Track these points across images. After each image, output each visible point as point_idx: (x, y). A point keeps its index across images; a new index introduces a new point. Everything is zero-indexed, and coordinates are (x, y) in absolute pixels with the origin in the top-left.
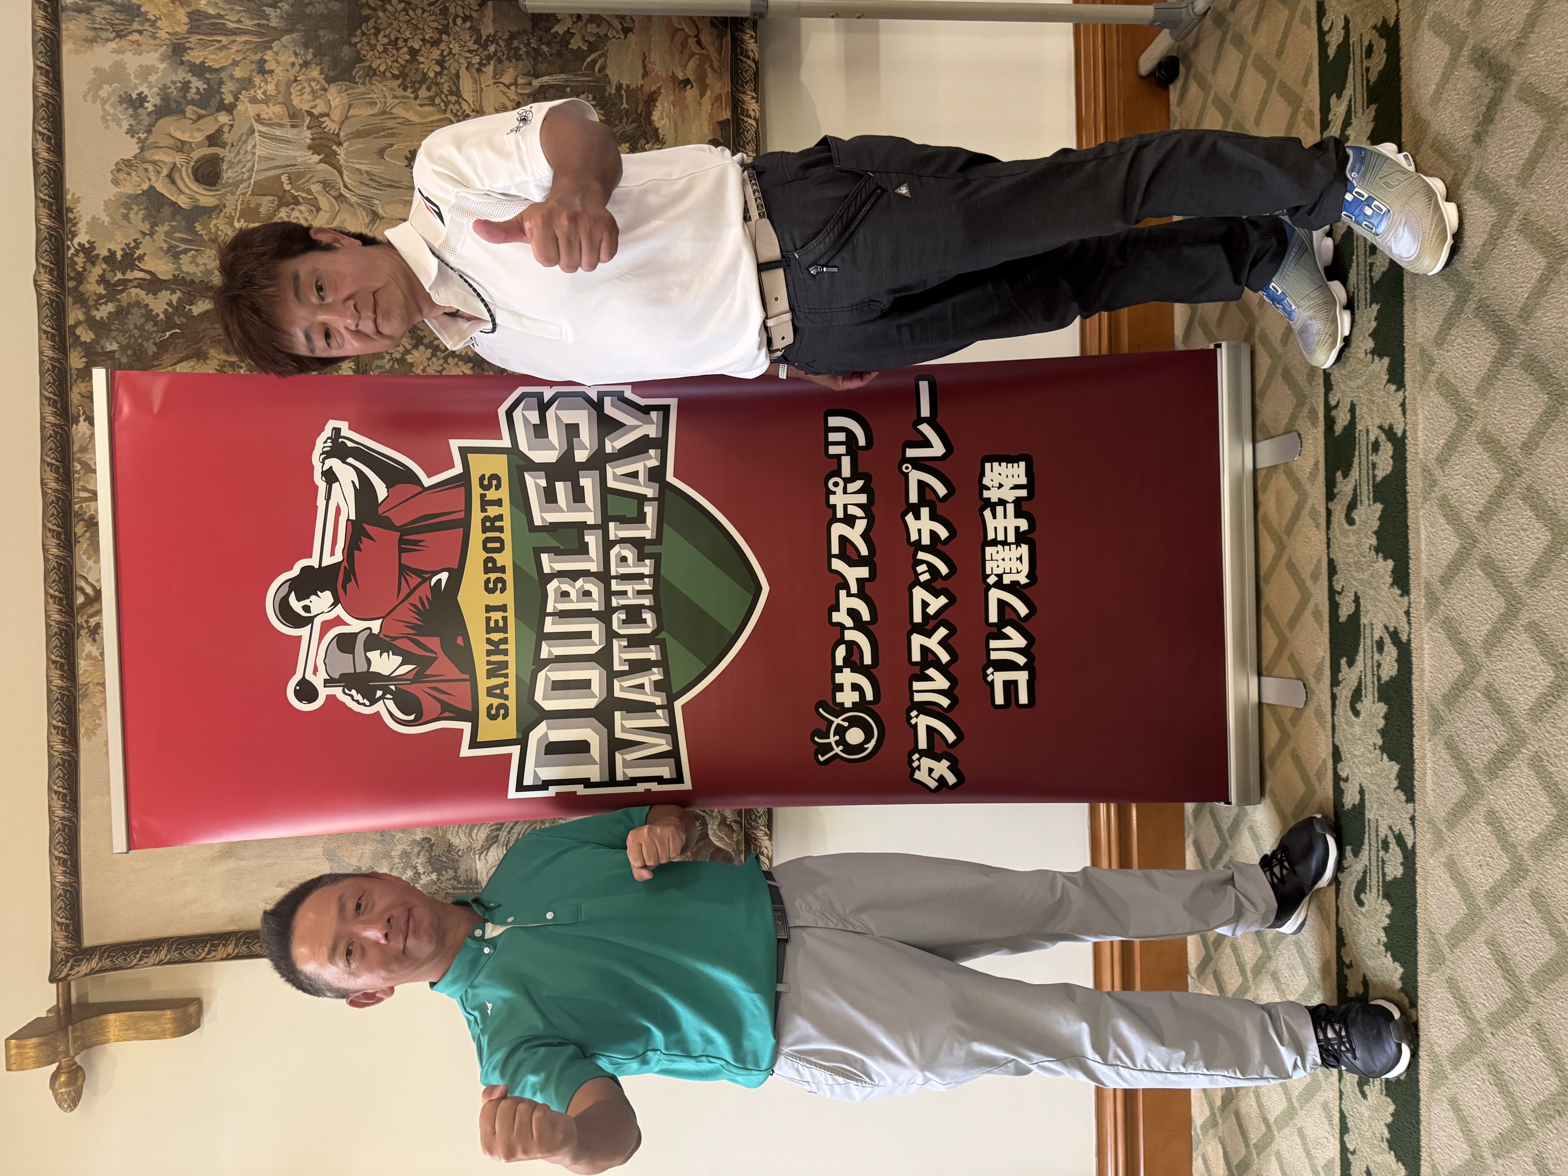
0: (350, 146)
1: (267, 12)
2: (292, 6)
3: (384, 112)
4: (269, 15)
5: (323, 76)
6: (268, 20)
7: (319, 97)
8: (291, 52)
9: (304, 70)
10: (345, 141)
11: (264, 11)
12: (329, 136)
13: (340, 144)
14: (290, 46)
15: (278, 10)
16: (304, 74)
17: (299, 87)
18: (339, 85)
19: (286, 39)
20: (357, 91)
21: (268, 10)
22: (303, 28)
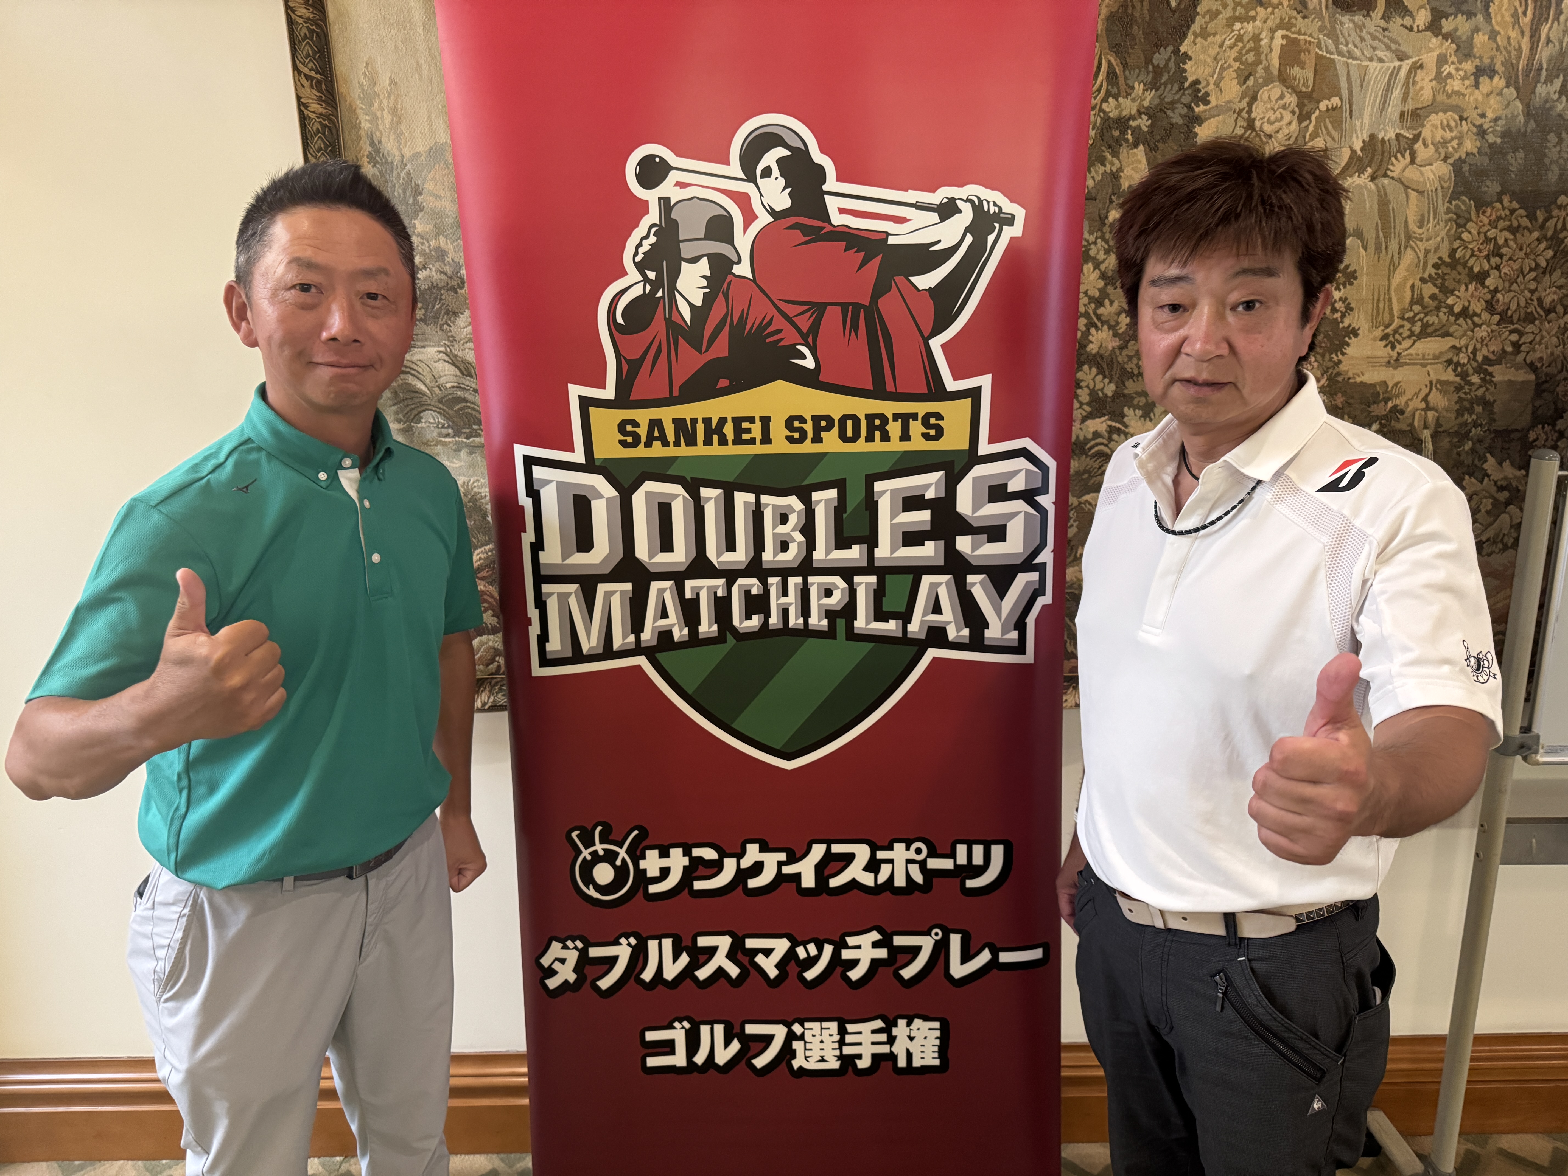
0: (1369, 191)
1: (1556, 80)
2: (1560, 115)
3: (1409, 237)
4: (1552, 82)
5: (1464, 156)
6: (1545, 82)
7: (1437, 150)
8: (1498, 114)
9: (1475, 130)
10: (1377, 185)
11: (1558, 76)
12: (1385, 164)
13: (1373, 178)
14: (1507, 112)
15: (1557, 95)
16: (1469, 130)
17: (1453, 124)
18: (1450, 178)
19: (1519, 106)
20: (1440, 201)
21: (1558, 83)
22: (1529, 130)
